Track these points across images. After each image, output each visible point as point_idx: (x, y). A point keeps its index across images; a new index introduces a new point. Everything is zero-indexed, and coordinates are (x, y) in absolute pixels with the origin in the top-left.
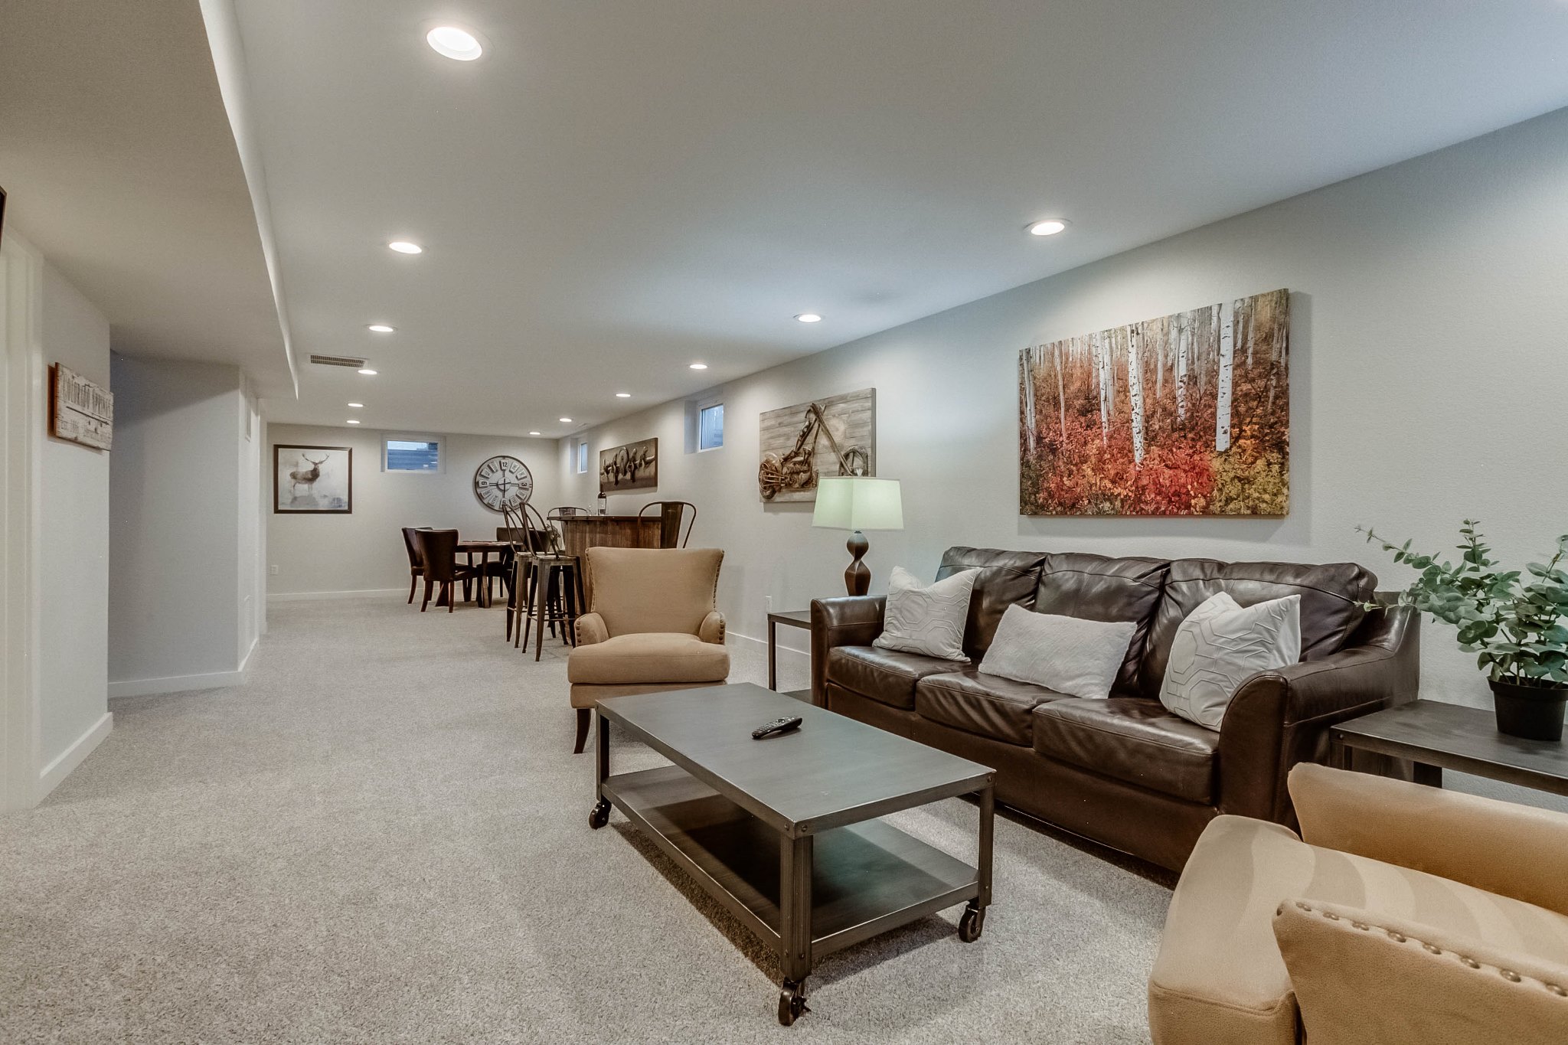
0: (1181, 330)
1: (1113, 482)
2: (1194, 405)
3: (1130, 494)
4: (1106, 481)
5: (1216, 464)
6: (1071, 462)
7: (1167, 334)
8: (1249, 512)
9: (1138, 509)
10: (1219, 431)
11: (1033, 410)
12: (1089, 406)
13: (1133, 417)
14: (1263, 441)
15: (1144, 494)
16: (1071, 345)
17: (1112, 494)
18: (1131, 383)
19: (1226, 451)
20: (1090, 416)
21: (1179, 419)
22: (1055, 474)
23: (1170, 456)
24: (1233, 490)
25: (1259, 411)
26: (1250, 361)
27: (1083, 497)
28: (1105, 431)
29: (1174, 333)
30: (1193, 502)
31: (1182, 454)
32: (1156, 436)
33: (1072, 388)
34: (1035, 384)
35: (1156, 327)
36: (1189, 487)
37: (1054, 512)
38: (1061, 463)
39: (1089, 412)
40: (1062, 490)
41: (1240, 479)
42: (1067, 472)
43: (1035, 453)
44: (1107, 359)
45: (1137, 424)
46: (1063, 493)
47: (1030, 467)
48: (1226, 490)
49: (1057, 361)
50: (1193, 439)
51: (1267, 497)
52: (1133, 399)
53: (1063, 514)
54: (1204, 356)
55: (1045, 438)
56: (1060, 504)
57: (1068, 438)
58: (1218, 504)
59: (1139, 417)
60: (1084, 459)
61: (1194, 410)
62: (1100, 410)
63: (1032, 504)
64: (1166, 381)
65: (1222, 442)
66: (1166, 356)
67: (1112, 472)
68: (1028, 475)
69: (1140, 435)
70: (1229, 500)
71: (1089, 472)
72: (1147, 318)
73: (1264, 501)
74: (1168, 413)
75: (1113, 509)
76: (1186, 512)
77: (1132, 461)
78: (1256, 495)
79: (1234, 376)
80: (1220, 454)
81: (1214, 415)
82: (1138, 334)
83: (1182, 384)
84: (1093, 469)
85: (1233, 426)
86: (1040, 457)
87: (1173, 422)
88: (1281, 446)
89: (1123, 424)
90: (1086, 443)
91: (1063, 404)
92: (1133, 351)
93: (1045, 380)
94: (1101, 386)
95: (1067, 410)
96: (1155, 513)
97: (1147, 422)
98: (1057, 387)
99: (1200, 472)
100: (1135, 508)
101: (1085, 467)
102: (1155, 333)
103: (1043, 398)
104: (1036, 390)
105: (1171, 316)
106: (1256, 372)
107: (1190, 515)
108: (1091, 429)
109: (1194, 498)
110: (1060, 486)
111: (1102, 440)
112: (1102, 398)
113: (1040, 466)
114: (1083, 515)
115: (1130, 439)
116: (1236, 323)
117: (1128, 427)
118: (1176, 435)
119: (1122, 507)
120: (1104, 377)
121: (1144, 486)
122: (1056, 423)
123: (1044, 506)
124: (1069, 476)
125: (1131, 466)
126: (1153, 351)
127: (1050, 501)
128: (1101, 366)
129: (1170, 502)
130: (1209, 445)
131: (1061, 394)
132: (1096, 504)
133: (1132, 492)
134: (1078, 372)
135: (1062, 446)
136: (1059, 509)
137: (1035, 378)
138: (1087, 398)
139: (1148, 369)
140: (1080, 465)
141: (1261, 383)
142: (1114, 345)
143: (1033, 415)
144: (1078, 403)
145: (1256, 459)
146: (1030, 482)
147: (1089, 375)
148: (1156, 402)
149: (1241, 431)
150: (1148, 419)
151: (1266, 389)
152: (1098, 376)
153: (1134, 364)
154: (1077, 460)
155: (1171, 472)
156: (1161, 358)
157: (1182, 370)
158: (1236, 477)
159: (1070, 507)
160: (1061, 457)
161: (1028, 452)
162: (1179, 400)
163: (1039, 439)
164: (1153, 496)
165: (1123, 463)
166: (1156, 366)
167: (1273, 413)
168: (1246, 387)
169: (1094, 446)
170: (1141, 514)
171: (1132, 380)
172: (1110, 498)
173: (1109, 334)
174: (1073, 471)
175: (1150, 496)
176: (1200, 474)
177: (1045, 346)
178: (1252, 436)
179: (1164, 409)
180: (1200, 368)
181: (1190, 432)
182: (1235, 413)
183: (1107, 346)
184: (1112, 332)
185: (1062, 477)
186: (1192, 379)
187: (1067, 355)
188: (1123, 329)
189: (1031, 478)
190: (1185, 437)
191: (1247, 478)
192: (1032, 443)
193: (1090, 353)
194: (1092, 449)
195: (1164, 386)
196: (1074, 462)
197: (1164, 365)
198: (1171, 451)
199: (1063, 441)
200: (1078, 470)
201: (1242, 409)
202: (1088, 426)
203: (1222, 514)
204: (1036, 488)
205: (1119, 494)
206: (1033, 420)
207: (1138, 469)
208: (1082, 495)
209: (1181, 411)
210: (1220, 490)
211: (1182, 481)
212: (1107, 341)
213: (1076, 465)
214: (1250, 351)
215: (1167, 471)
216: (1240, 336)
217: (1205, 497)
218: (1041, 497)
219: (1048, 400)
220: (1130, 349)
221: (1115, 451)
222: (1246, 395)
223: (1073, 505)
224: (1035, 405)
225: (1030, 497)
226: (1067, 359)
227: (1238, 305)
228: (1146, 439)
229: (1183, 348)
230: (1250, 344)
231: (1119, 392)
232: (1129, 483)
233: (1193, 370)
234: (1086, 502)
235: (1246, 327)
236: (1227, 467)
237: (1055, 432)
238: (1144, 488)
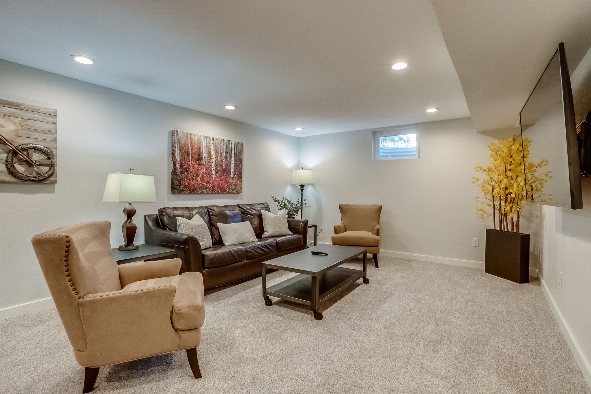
0: (224, 144)
1: (207, 183)
2: (227, 165)
3: (211, 187)
4: (205, 183)
5: (231, 181)
6: (193, 175)
7: (221, 144)
8: (236, 193)
9: (213, 192)
10: (232, 172)
11: (179, 154)
12: (200, 158)
13: (212, 165)
14: (239, 176)
15: (215, 187)
16: (194, 136)
17: (206, 187)
18: (212, 155)
19: (233, 178)
20: (200, 161)
21: (223, 168)
22: (187, 179)
23: (221, 177)
24: (234, 187)
25: (238, 169)
26: (237, 157)
27: (197, 188)
28: (205, 167)
29: (222, 144)
30: (226, 190)
31: (224, 177)
32: (218, 171)
33: (194, 151)
34: (180, 145)
35: (219, 140)
36: (225, 186)
37: (187, 193)
38: (190, 175)
39: (200, 160)
40: (190, 185)
41: (235, 185)
42: (192, 179)
43: (179, 170)
44: (205, 145)
45: (213, 167)
46: (190, 186)
47: (177, 175)
48: (232, 187)
49: (189, 140)
50: (226, 174)
51: (239, 189)
52: (212, 159)
53: (190, 193)
54: (229, 153)
55: (183, 166)
56: (189, 190)
57: (192, 167)
58: (231, 191)
59: (214, 165)
60: (198, 175)
61: (227, 166)
62: (203, 160)
63: (178, 189)
64: (221, 157)
65: (232, 175)
66: (221, 150)
67: (206, 180)
68: (176, 178)
69: (214, 170)
70: (233, 190)
71: (199, 179)
72: (217, 137)
73: (239, 190)
74: (221, 166)
75: (207, 192)
76: (224, 193)
77: (212, 177)
78: (238, 189)
79: (234, 160)
80: (232, 178)
81: (231, 168)
82: (214, 141)
83: (224, 158)
84: (200, 179)
85: (234, 172)
86: (181, 172)
87: (222, 168)
88: (241, 178)
89: (210, 166)
90: (198, 170)
91: (191, 155)
92: (213, 145)
93: (184, 145)
94: (204, 153)
95: (192, 158)
96: (218, 193)
97: (216, 167)
98: (188, 148)
99: (227, 182)
100: (212, 192)
101: (198, 178)
102: (218, 142)
103: (183, 151)
104: (180, 148)
105: (222, 139)
106: (238, 160)
107: (225, 193)
108: (200, 166)
109: (226, 189)
110: (189, 183)
111: (204, 170)
112: (204, 157)
113: (182, 176)
114: (197, 193)
115: (211, 171)
116: (235, 147)
117: (211, 168)
118: (223, 172)
119: (209, 191)
120: (204, 150)
121: (215, 185)
122: (188, 161)
123: (183, 190)
124: (193, 180)
125: (212, 179)
126: (217, 147)
127: (185, 189)
128: (203, 147)
129: (221, 190)
130: (229, 175)
131: (190, 152)
132: (201, 190)
133: (212, 186)
134: (196, 146)
135: (190, 170)
136: (189, 191)
137: (180, 143)
138: (199, 155)
139: (216, 152)
140: (196, 177)
141: (239, 163)
142: (207, 141)
143: (179, 156)
144: (196, 156)
145: (238, 180)
146: (177, 181)
147: (200, 148)
148: (218, 162)
149: (235, 173)
150: (216, 166)
151: (240, 165)
152: (202, 149)
153: (213, 149)
154: (195, 175)
155: (221, 182)
156: (219, 150)
157: (224, 155)
158: (234, 184)
159: (193, 191)
160: (190, 173)
161: (176, 170)
162: (224, 162)
163: (181, 166)
164: (217, 188)
165: (209, 178)
166: (218, 151)
167: (241, 170)
168: (236, 163)
169: (201, 171)
170: (214, 193)
171: (212, 154)
172: (206, 188)
173: (206, 137)
174: (194, 179)
175: (216, 188)
176: (227, 183)
177: (184, 132)
178: (237, 175)
179: (220, 164)
180: (228, 155)
181: (226, 171)
182: (234, 169)
183: (205, 141)
184: (207, 137)
185: (190, 180)
186: (226, 158)
187: (192, 138)
188: (210, 137)
189: (178, 180)
190: (224, 173)
191: (236, 185)
192: (178, 167)
193: (200, 141)
194: (200, 172)
195: (220, 158)
196: (194, 176)
197: (220, 152)
198: (221, 176)
199: (190, 168)
200: (196, 179)
201: (236, 168)
202: (199, 165)
203: (232, 193)
204: (180, 183)
205: (208, 187)
206: (179, 158)
207: (213, 180)
208: (197, 187)
209: (224, 166)
210: (231, 187)
211: (224, 184)
212: (205, 139)
213: (195, 177)
214: (237, 155)
215: (220, 181)
216: (235, 150)
217: (228, 189)
218: (182, 187)
219: (185, 152)
220: (212, 144)
221: (207, 174)
222: (236, 165)
223: (194, 190)
224: (180, 153)
225: (177, 187)
226: (192, 140)
227: (235, 143)
228: (215, 172)
229: (224, 149)
230: (237, 153)
231: (208, 156)
232: (211, 184)
233: (226, 155)
234: (198, 189)
235: (236, 149)
236: (233, 181)
237: (188, 164)
238: (215, 186)
